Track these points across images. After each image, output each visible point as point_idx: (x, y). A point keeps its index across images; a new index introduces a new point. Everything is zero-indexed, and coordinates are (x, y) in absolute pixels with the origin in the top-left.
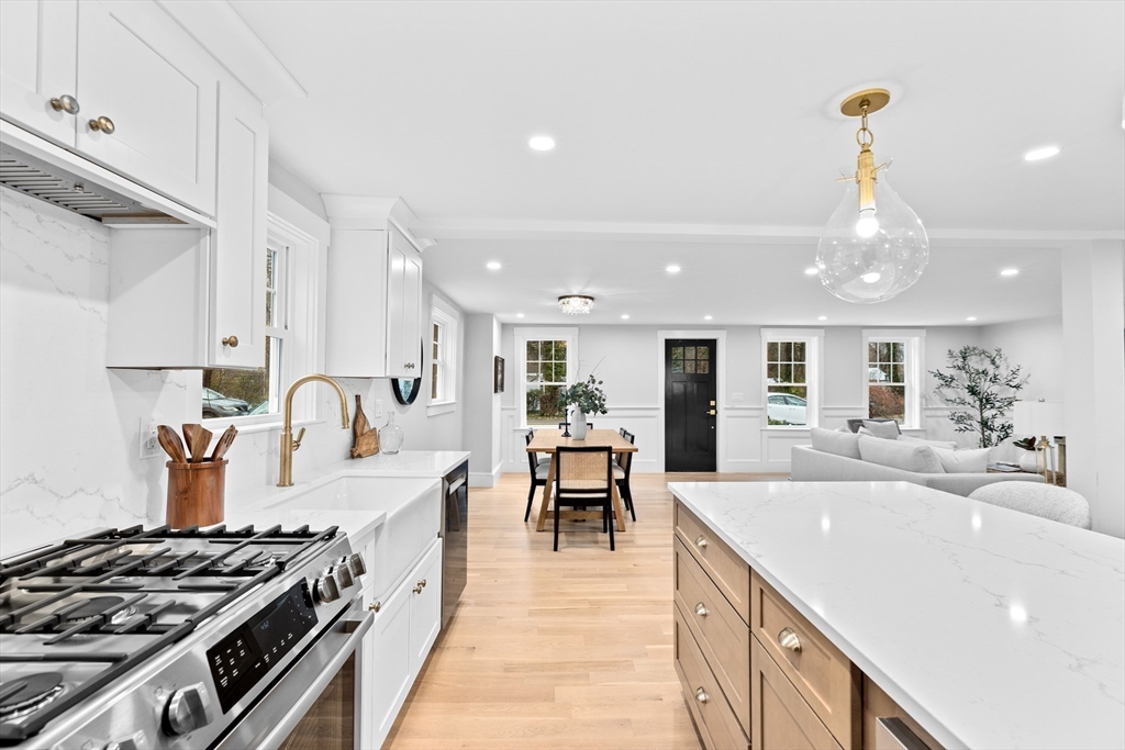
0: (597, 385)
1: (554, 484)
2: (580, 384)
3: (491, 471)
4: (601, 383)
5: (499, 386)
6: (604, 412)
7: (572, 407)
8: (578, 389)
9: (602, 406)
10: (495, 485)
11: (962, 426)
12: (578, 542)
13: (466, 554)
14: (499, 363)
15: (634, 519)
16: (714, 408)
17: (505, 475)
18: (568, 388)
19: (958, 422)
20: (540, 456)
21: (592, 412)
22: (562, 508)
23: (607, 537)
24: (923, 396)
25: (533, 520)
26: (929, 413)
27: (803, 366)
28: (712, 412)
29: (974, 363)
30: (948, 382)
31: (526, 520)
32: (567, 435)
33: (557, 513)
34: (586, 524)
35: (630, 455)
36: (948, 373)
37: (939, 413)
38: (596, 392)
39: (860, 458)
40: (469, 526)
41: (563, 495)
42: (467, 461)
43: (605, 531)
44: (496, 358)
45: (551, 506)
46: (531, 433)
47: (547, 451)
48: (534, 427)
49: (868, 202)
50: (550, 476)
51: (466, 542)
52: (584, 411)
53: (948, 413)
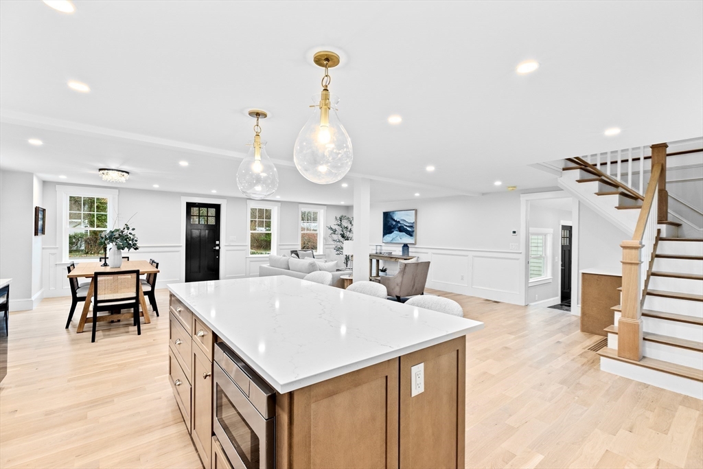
0: (130, 231)
1: (93, 299)
2: (117, 230)
3: (31, 297)
4: (133, 229)
5: (39, 230)
6: (136, 249)
7: (110, 246)
8: (115, 234)
9: (135, 245)
10: (35, 308)
11: (338, 252)
12: (113, 334)
13: (7, 358)
14: (39, 213)
15: (158, 315)
16: (219, 245)
17: (45, 299)
18: (108, 232)
19: (337, 250)
20: (81, 281)
21: (126, 249)
22: (99, 314)
23: (136, 328)
24: (324, 239)
25: (74, 327)
26: (327, 246)
27: (270, 222)
28: (217, 248)
29: (345, 223)
30: (334, 231)
31: (67, 327)
32: (105, 265)
33: (95, 319)
34: (121, 323)
35: (155, 275)
36: (334, 227)
37: (331, 246)
38: (130, 235)
39: (289, 269)
40: (9, 339)
41: (99, 305)
42: (8, 286)
43: (135, 325)
44: (37, 209)
45: (90, 315)
46: (73, 265)
47: (87, 276)
48: (75, 261)
49: (258, 157)
50: (89, 294)
51: (7, 350)
52: (120, 248)
53: (334, 246)
